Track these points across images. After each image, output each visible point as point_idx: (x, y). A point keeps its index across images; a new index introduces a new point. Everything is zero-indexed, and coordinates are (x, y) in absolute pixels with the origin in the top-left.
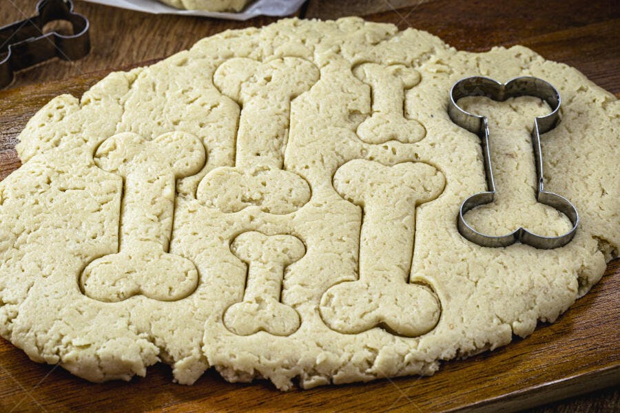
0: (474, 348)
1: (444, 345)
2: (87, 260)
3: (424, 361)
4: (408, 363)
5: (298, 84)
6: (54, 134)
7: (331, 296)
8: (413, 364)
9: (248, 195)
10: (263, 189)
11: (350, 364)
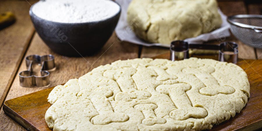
0: (221, 119)
1: (213, 118)
2: (90, 118)
3: (208, 124)
4: (204, 125)
5: (132, 72)
6: (61, 94)
7: (172, 113)
8: (206, 125)
9: (132, 97)
10: (136, 95)
11: (187, 127)
